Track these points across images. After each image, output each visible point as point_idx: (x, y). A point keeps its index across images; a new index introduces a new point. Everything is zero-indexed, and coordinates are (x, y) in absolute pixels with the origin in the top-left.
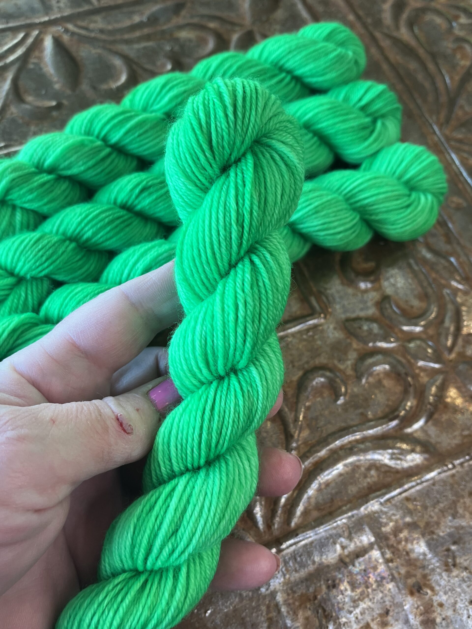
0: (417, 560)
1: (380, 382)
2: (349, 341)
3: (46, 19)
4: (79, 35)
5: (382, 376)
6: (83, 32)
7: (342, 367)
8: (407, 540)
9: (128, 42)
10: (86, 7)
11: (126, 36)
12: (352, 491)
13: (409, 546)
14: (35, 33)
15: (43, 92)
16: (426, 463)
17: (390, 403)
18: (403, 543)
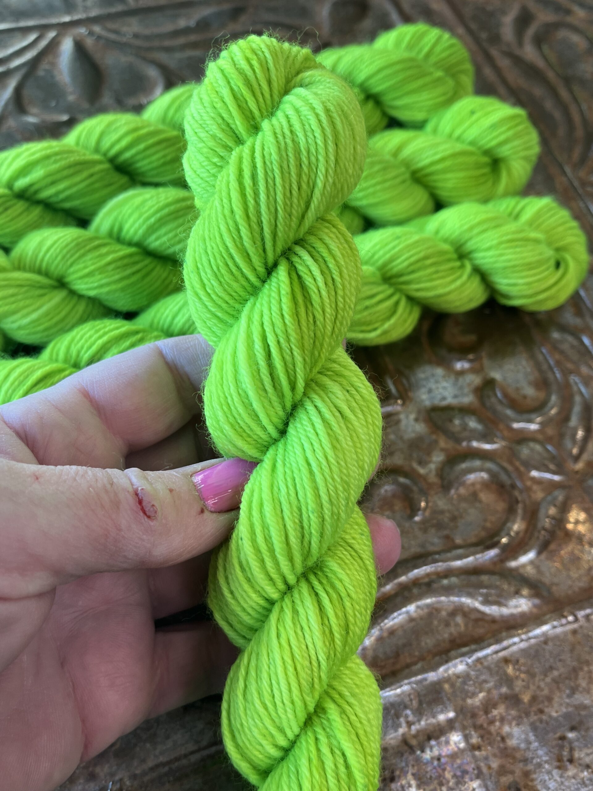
0: (516, 749)
1: (474, 496)
2: (434, 437)
3: (67, 19)
4: (107, 40)
5: (478, 487)
6: (112, 36)
7: (422, 471)
8: (502, 720)
9: (168, 50)
10: (119, 8)
11: (167, 43)
12: (426, 644)
13: (506, 729)
14: (51, 34)
15: (53, 104)
16: (535, 610)
17: (488, 525)
18: (497, 724)
